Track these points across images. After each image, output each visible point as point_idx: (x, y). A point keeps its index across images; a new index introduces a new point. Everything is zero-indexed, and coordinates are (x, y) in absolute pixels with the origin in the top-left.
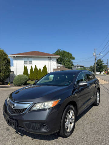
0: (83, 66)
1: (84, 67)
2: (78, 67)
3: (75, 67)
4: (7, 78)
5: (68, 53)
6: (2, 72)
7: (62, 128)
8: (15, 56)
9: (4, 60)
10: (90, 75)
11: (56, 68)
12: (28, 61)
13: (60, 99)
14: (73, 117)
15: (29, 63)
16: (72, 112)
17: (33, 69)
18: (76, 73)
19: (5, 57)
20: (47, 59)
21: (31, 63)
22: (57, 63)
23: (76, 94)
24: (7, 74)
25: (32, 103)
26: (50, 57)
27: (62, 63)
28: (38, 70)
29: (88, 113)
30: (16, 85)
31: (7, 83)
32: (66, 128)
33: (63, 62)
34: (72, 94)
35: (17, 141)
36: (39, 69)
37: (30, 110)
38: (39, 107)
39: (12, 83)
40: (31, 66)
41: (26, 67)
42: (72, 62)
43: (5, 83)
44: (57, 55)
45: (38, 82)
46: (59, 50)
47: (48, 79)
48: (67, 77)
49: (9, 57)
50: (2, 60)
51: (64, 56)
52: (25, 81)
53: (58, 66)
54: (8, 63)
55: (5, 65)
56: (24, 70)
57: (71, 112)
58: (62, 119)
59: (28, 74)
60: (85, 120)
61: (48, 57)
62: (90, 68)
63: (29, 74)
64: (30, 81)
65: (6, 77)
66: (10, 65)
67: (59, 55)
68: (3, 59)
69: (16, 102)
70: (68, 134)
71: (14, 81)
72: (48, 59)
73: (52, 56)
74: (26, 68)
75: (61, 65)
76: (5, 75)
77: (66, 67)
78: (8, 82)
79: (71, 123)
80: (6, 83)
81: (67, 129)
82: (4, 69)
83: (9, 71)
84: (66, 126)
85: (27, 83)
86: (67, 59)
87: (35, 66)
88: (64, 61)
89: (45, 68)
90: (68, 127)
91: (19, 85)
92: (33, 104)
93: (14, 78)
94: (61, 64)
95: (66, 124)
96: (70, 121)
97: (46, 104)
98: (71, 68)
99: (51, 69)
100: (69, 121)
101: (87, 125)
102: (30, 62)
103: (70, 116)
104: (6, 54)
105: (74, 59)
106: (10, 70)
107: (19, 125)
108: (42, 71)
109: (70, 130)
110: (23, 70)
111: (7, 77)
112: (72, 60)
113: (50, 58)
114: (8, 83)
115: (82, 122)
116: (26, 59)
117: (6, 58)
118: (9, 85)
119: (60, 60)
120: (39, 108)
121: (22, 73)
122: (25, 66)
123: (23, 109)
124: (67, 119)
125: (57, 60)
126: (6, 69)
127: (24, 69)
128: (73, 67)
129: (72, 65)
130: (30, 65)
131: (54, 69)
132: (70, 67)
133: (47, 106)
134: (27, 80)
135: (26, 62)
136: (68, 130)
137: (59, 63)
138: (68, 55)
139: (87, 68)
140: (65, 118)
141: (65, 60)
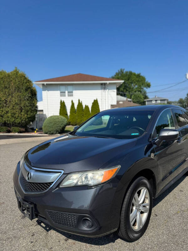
0: (165, 100)
1: (167, 100)
2: (156, 101)
3: (152, 101)
4: (32, 121)
5: (139, 76)
6: (23, 111)
7: (122, 225)
8: (45, 83)
9: (26, 90)
10: (180, 115)
11: (115, 103)
12: (67, 92)
13: (119, 167)
14: (147, 201)
15: (69, 96)
16: (144, 192)
17: (76, 106)
18: (155, 112)
19: (28, 85)
20: (100, 86)
21: (72, 95)
22: (117, 94)
23: (152, 155)
24: (32, 114)
25: (63, 172)
26: (105, 84)
27: (127, 93)
28: (84, 107)
29: (176, 190)
30: (46, 133)
31: (33, 130)
32: (132, 223)
33: (129, 92)
34: (145, 154)
35: (36, 241)
36: (86, 106)
37: (58, 186)
38: (75, 181)
39: (40, 129)
40: (72, 101)
41: (64, 102)
42: (145, 93)
43: (29, 130)
44: (118, 79)
45: (79, 130)
46: (122, 71)
47: (101, 123)
48: (134, 119)
49: (33, 86)
50: (22, 91)
51: (130, 81)
52: (62, 126)
53: (119, 100)
54: (32, 95)
55: (28, 100)
56: (61, 107)
57: (142, 191)
58: (124, 206)
59: (67, 115)
60: (172, 205)
61: (102, 84)
62: (179, 103)
63: (69, 114)
64: (70, 126)
65: (30, 119)
66: (36, 99)
67: (122, 79)
68: (24, 88)
69: (33, 168)
70: (136, 235)
71: (43, 127)
72: (100, 88)
73: (108, 82)
74: (63, 105)
75: (124, 99)
76: (29, 116)
77: (134, 102)
78: (35, 128)
79: (142, 213)
80: (31, 130)
81: (134, 225)
82: (27, 106)
83: (35, 110)
84: (131, 220)
85: (66, 129)
86: (136, 86)
87: (79, 101)
88: (130, 90)
89: (95, 103)
90: (136, 221)
91: (52, 134)
92: (64, 174)
93: (43, 122)
94: (124, 95)
95: (131, 215)
96: (141, 208)
97: (90, 175)
98: (144, 103)
99: (107, 106)
100: (138, 210)
101: (175, 217)
102: (70, 94)
103: (141, 199)
104: (29, 80)
105: (148, 86)
106: (37, 107)
107: (39, 213)
108: (90, 110)
109: (139, 226)
110: (59, 108)
111: (33, 119)
112: (145, 89)
113: (104, 86)
114: (35, 130)
115: (164, 209)
116: (63, 88)
117: (30, 88)
118: (35, 134)
119: (124, 89)
120: (77, 183)
121: (57, 113)
122: (61, 101)
123: (46, 183)
124: (133, 205)
125: (118, 89)
126: (31, 106)
127: (60, 105)
128: (148, 101)
129: (146, 97)
130: (70, 99)
131: (112, 105)
132: (142, 100)
133: (92, 179)
134: (66, 126)
135: (63, 94)
136: (136, 228)
137: (121, 95)
138: (137, 79)
139: (173, 102)
140: (130, 204)
141: (133, 88)
